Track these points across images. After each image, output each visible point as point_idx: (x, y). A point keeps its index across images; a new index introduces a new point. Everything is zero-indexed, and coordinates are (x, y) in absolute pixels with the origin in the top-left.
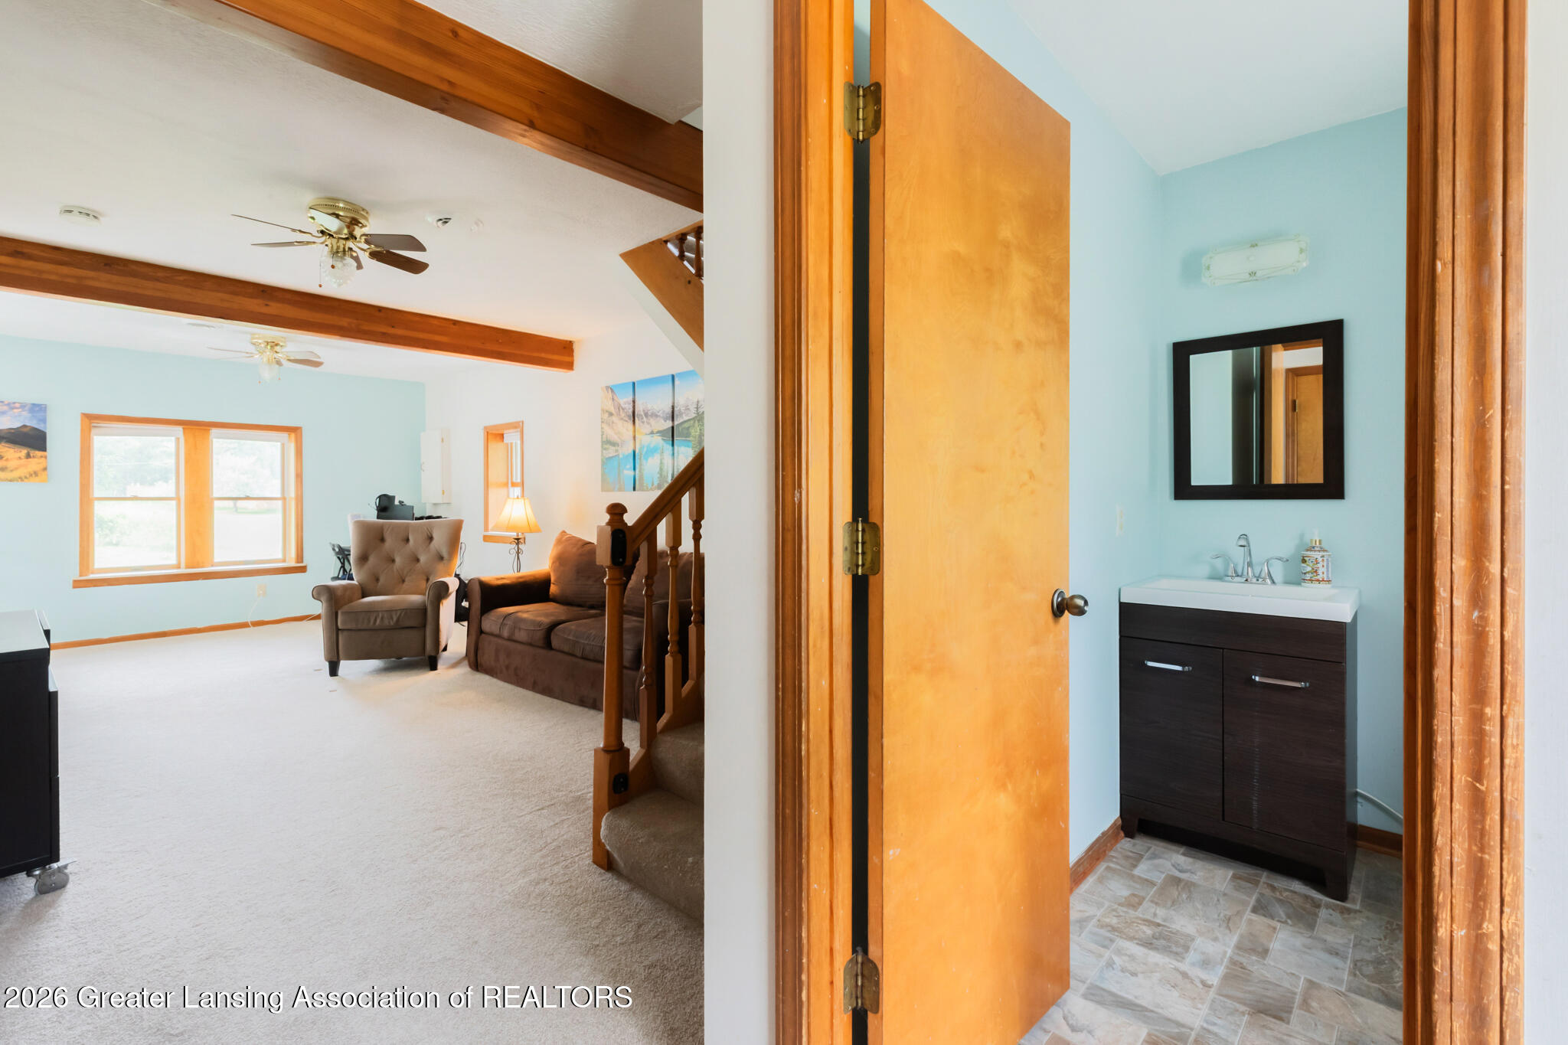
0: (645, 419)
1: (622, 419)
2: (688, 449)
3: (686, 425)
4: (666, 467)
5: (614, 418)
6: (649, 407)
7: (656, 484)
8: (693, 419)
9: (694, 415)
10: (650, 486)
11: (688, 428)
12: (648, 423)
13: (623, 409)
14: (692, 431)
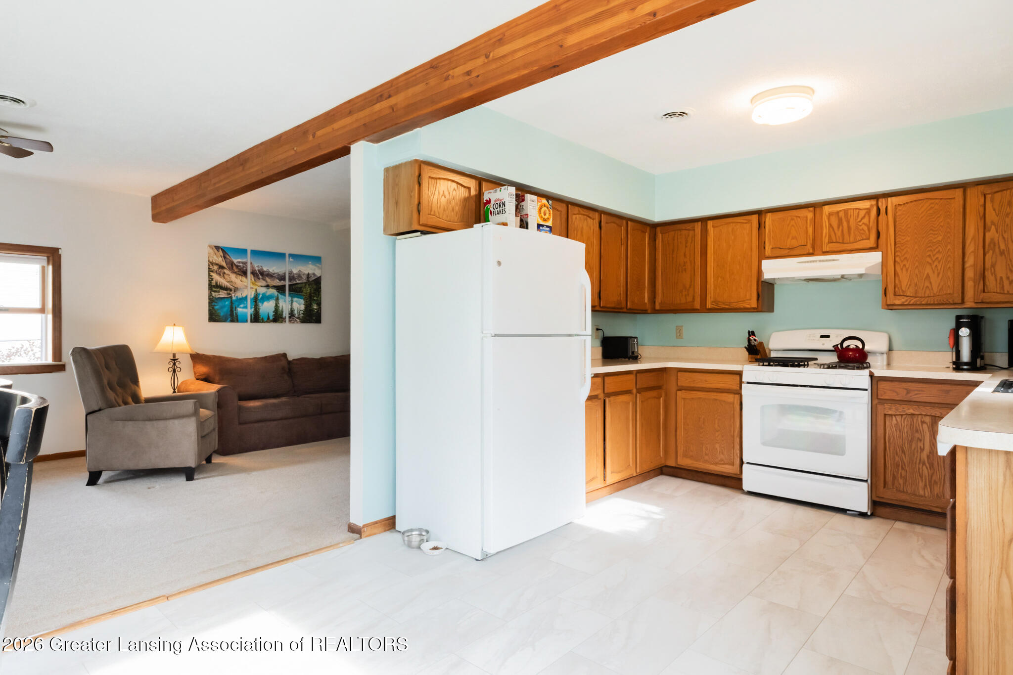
0: (260, 277)
1: (235, 273)
2: (301, 300)
3: (299, 286)
4: (281, 309)
5: (226, 271)
6: (265, 269)
7: (271, 318)
8: (305, 283)
9: (305, 281)
10: (265, 319)
11: (301, 288)
12: (264, 280)
13: (237, 266)
14: (304, 290)
